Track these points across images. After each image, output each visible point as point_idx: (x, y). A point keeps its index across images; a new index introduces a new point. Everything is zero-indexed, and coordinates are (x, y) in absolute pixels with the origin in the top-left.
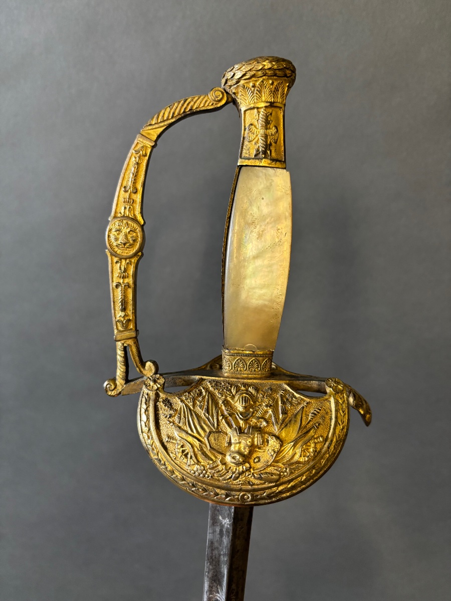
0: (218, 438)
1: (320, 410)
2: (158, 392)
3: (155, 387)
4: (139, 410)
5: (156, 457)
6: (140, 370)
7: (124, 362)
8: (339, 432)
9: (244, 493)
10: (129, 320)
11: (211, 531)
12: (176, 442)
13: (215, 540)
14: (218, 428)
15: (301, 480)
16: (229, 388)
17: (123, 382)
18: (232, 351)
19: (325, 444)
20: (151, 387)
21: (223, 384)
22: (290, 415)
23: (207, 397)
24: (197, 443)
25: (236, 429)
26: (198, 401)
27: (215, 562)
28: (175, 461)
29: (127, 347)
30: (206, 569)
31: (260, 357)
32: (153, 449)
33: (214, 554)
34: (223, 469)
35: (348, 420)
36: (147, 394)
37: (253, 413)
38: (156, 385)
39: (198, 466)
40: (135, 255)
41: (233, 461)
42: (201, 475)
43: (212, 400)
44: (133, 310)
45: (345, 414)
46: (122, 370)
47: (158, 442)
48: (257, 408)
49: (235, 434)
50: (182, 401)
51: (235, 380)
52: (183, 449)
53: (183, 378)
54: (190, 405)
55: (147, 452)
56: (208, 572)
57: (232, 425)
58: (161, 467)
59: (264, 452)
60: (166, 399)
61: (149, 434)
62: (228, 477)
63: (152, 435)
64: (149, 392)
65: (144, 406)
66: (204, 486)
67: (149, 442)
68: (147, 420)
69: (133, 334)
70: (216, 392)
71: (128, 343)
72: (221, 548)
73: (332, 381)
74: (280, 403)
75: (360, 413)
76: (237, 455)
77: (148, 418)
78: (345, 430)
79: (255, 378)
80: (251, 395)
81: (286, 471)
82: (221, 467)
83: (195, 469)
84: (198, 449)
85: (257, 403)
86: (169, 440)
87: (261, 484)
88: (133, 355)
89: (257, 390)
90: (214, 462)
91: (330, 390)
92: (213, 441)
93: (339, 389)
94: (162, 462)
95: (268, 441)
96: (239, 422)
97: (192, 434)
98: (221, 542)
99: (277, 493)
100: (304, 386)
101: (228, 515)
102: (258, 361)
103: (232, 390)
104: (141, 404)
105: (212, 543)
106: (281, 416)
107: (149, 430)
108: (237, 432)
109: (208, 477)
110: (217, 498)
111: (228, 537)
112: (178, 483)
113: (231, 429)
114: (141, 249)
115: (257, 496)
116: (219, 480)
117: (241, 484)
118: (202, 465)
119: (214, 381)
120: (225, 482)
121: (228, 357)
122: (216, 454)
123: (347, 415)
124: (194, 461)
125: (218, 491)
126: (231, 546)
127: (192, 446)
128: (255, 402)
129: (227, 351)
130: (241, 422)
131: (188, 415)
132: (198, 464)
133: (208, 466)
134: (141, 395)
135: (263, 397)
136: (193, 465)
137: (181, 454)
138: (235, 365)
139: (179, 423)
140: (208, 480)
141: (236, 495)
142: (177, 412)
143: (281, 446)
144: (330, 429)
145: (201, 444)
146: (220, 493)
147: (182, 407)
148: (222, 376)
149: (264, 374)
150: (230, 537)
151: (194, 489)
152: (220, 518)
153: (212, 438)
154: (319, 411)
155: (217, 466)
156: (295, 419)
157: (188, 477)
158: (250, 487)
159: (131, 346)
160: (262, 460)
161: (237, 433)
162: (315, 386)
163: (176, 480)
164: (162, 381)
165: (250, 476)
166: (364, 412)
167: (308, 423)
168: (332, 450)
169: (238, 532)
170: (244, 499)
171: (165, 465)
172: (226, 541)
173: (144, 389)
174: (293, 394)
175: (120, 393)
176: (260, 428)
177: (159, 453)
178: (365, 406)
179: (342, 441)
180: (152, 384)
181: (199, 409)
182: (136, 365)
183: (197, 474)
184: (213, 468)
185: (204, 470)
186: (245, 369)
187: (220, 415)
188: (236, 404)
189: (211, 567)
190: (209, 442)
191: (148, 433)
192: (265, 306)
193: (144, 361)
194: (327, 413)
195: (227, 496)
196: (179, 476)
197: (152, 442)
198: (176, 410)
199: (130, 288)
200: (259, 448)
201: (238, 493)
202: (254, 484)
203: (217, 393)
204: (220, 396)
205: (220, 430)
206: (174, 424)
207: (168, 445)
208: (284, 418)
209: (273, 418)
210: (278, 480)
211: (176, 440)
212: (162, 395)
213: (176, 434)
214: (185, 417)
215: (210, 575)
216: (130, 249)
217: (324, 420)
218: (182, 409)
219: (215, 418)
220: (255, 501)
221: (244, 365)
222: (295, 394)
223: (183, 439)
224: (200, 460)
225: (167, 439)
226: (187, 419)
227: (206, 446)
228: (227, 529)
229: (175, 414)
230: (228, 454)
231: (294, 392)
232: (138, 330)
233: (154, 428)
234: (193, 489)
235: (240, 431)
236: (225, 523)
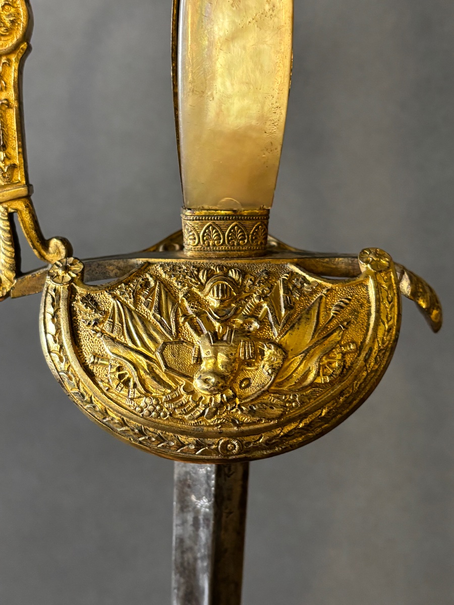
0: (178, 351)
1: (350, 300)
2: (72, 285)
3: (68, 278)
4: (41, 317)
5: (76, 391)
6: (40, 253)
7: (10, 241)
8: (384, 335)
9: (227, 439)
10: (13, 167)
11: (179, 522)
12: (107, 363)
13: (186, 536)
14: (177, 336)
15: (321, 414)
16: (196, 272)
17: (12, 275)
18: (197, 213)
19: (359, 355)
20: (60, 278)
21: (184, 267)
22: (298, 310)
23: (157, 288)
24: (143, 362)
25: (208, 336)
26: (143, 296)
27: (188, 572)
28: (108, 393)
29: (15, 214)
30: (174, 584)
31: (247, 219)
32: (70, 378)
33: (186, 559)
34: (189, 402)
35: (399, 315)
36: (55, 290)
37: (237, 309)
38: (69, 274)
39: (148, 400)
40: (16, 47)
41: (205, 386)
42: (153, 414)
43: (166, 293)
44: (19, 147)
45: (393, 306)
46: (9, 254)
47: (78, 364)
48: (243, 302)
49: (208, 344)
50: (115, 297)
51: (205, 261)
52: (121, 373)
53: (115, 263)
54: (130, 302)
55: (61, 383)
56: (178, 589)
57: (201, 330)
58: (85, 407)
59: (257, 369)
60: (88, 296)
61: (62, 353)
62: (198, 413)
63: (66, 356)
64: (58, 286)
65: (50, 310)
66: (159, 432)
67: (63, 366)
68: (57, 332)
69: (23, 191)
70: (173, 280)
71: (14, 207)
72: (196, 548)
73: (370, 252)
74: (282, 292)
75: (420, 306)
76: (211, 377)
77: (58, 329)
78: (394, 333)
79: (239, 257)
80: (233, 282)
81: (294, 401)
82: (185, 398)
83: (142, 404)
84: (145, 371)
85: (244, 293)
86: (96, 361)
87: (254, 423)
88: (25, 228)
89: (243, 273)
90: (173, 390)
91: (367, 268)
92: (170, 357)
93: (382, 265)
94: (87, 398)
95: (262, 353)
96: (213, 325)
97: (134, 347)
98: (195, 538)
99: (282, 436)
100: (324, 266)
101: (206, 490)
102: (244, 227)
103: (201, 276)
104: (45, 307)
105: (181, 541)
106: (283, 312)
107: (61, 347)
108: (210, 340)
109: (165, 415)
110: (182, 452)
111: (208, 526)
112: (116, 431)
113: (199, 335)
114: (26, 36)
115: (249, 443)
116: (182, 420)
117: (221, 423)
118: (154, 397)
119: (168, 264)
120: (193, 422)
121: (191, 223)
122: (177, 377)
123: (396, 308)
124: (139, 392)
125: (183, 438)
126: (213, 541)
127: (136, 368)
128: (239, 293)
129: (188, 213)
130: (217, 325)
131: (126, 320)
132: (146, 397)
133: (164, 397)
134: (44, 292)
135: (254, 284)
136: (139, 397)
137: (117, 382)
138: (203, 236)
139: (112, 332)
140: (163, 421)
141: (213, 443)
142: (107, 315)
143: (285, 359)
144: (367, 330)
145: (151, 363)
146: (186, 443)
147: (116, 306)
148: (182, 256)
149: (254, 250)
150: (211, 527)
151: (143, 438)
152: (193, 498)
153: (168, 352)
154: (347, 301)
155: (180, 396)
156: (309, 316)
157: (130, 418)
158: (235, 428)
159: (21, 212)
160: (253, 383)
161: (210, 342)
162: (343, 266)
163: (111, 425)
164: (78, 267)
165: (234, 410)
166: (427, 305)
167: (331, 321)
168: (372, 364)
169: (224, 519)
170: (228, 451)
171: (91, 402)
172: (204, 535)
173: (49, 282)
174: (304, 278)
175: (8, 294)
176: (249, 332)
177: (80, 384)
178: (429, 294)
179: (390, 350)
180: (61, 272)
181: (145, 308)
182: (33, 245)
183: (145, 412)
184: (172, 401)
185: (158, 404)
186: (221, 241)
187: (181, 315)
188: (207, 298)
189: (182, 580)
190: (163, 359)
191: (60, 352)
192: (251, 128)
193: (46, 238)
194: (362, 305)
195: (198, 445)
196: (117, 419)
197: (67, 367)
198: (106, 313)
199: (11, 108)
200: (249, 365)
201: (216, 440)
202: (242, 424)
203: (174, 282)
204: (179, 287)
205: (182, 339)
206: (102, 334)
207: (94, 369)
208: (289, 314)
209: (270, 316)
210: (282, 415)
211: (108, 360)
212: (81, 290)
213: (107, 349)
214: (121, 322)
215: (181, 594)
216: (6, 39)
217: (356, 317)
218: (116, 309)
219: (172, 320)
220: (245, 452)
221: (219, 235)
222: (308, 277)
223: (120, 356)
224: (151, 389)
225: (92, 360)
226: (125, 326)
227: (160, 366)
228: (206, 514)
229: (105, 318)
230: (196, 377)
231: (304, 274)
232: (31, 185)
233: (70, 343)
234: (140, 439)
235: (216, 338)
236: (202, 506)
